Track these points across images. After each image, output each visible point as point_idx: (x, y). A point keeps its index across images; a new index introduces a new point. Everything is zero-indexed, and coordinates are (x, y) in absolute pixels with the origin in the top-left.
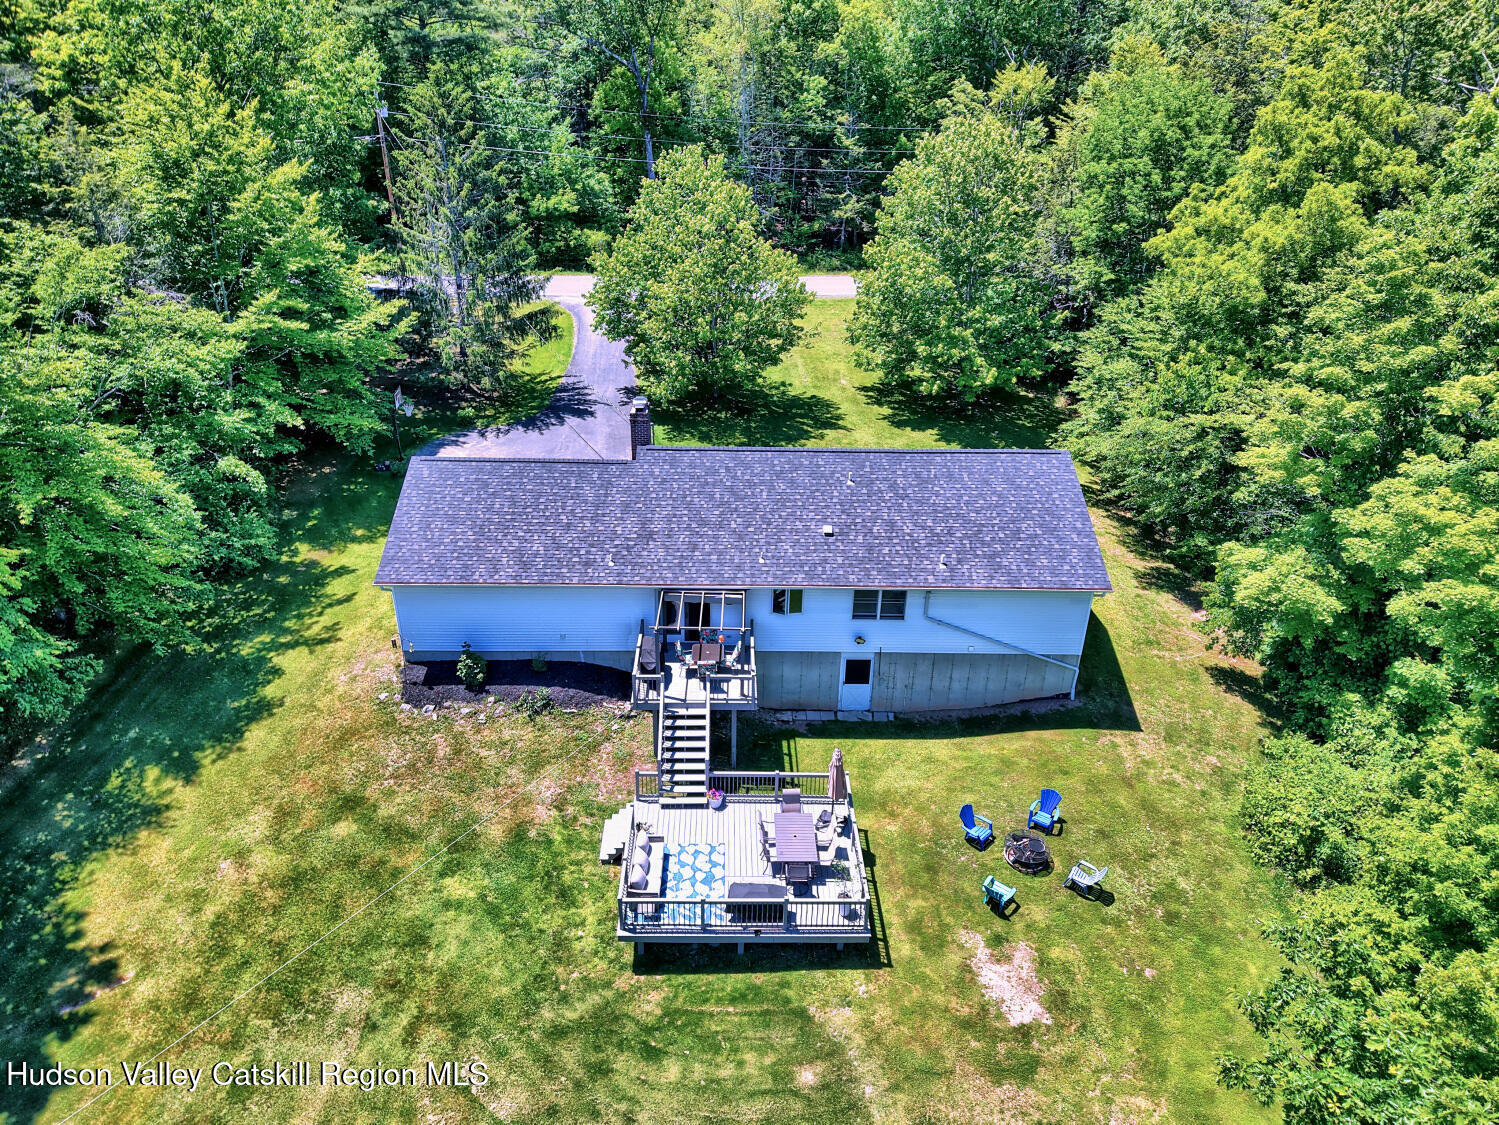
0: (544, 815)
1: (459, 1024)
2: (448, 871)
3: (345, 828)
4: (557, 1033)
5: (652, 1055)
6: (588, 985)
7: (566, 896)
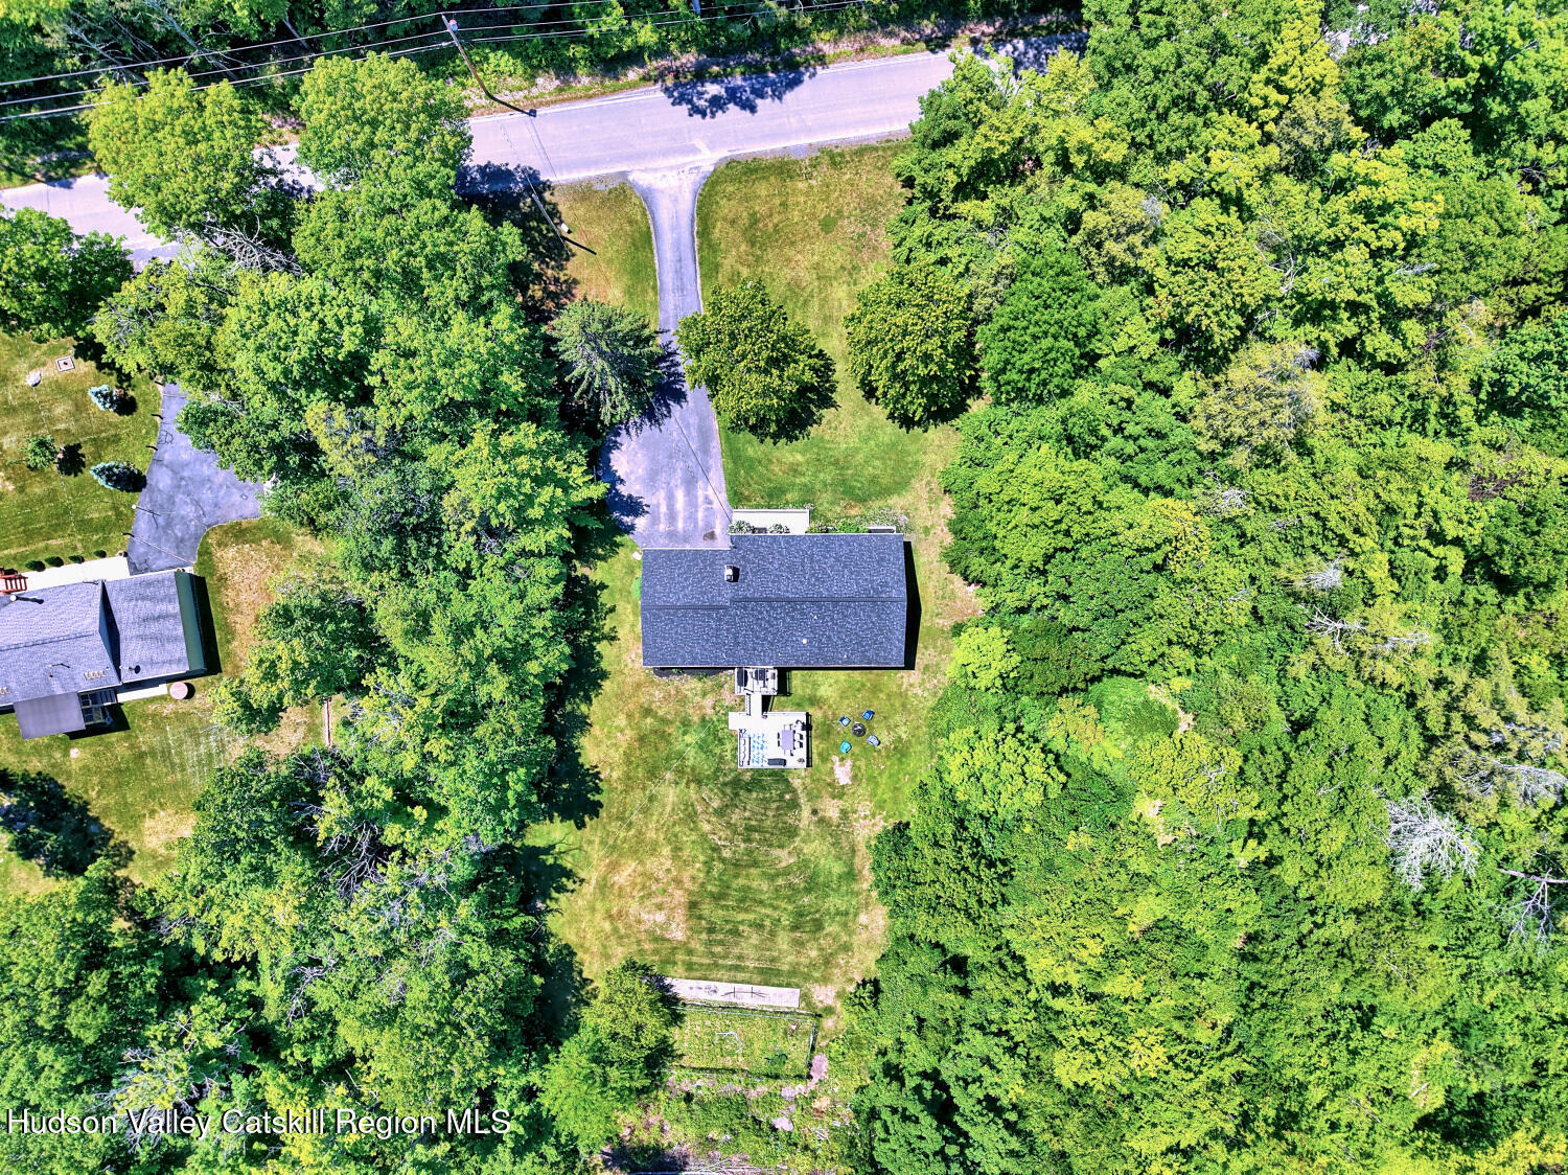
0: (710, 711)
1: (699, 782)
2: (685, 733)
3: (649, 720)
4: (725, 784)
5: (749, 791)
6: (731, 770)
7: (721, 741)
